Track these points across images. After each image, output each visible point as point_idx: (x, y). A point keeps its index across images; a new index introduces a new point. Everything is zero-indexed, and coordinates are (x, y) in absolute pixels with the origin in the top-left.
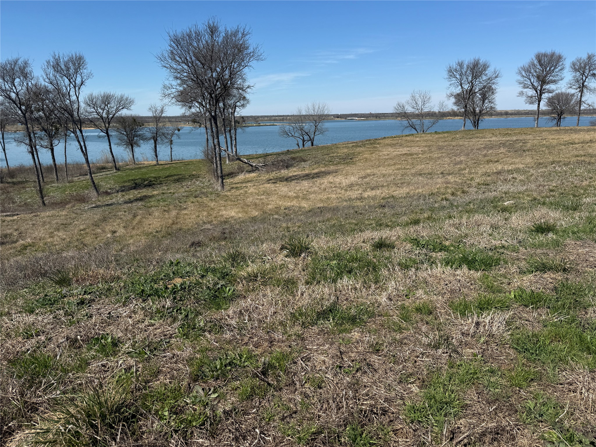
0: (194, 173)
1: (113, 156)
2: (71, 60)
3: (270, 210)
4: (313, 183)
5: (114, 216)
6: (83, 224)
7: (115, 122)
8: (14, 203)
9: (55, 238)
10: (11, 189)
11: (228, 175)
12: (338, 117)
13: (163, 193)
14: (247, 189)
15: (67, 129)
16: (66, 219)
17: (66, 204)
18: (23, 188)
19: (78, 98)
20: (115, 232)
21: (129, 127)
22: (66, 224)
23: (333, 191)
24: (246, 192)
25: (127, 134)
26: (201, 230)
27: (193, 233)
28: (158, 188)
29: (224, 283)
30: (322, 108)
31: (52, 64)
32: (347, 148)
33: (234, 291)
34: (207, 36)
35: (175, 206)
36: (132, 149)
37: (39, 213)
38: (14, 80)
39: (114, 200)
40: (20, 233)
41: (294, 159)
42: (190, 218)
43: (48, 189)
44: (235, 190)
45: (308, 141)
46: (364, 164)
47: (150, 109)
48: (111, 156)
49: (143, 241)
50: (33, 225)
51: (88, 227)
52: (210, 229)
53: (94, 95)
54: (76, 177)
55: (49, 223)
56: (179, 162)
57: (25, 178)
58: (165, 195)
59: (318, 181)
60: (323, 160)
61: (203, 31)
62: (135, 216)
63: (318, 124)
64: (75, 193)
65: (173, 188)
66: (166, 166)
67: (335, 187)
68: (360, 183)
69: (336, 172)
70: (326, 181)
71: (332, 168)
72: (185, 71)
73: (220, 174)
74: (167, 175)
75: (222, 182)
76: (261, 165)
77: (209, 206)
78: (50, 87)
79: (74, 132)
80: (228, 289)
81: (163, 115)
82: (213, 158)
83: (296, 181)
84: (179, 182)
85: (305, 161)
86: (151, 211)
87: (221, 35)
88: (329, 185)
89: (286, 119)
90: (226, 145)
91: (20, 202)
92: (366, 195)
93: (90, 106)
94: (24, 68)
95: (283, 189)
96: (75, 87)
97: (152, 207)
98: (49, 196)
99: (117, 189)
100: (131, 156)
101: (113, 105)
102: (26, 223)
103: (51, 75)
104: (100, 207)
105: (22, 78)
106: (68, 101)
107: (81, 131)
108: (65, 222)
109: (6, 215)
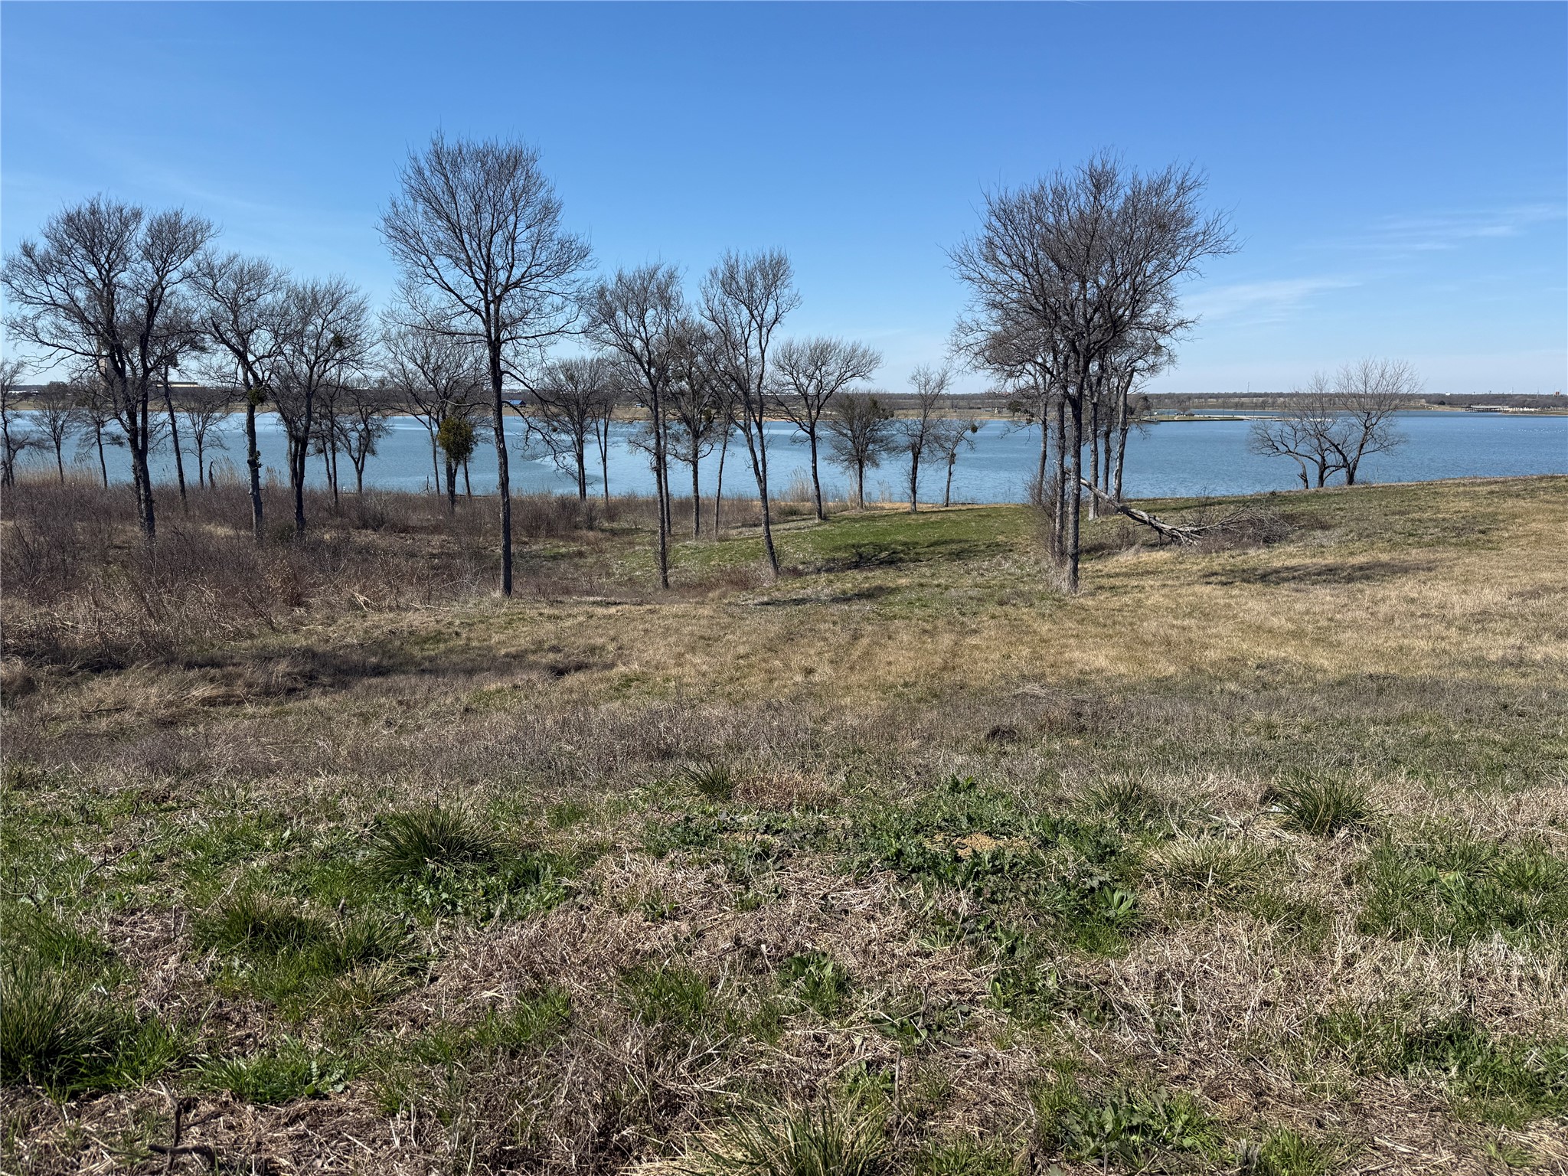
0: (1000, 538)
1: (817, 487)
2: (761, 267)
3: (1212, 664)
4: (1352, 596)
5: (811, 630)
6: (744, 643)
7: (832, 407)
8: (609, 575)
9: (686, 669)
10: (606, 545)
11: (1088, 552)
12: (1442, 403)
13: (922, 585)
14: (1143, 596)
15: (731, 419)
16: (710, 627)
17: (709, 590)
18: (630, 543)
19: (763, 352)
20: (809, 671)
21: (860, 418)
22: (709, 639)
23: (1417, 627)
24: (1139, 603)
25: (854, 436)
26: (1014, 697)
27: (996, 702)
28: (909, 569)
29: (1107, 877)
30: (1391, 376)
31: (720, 276)
32: (1474, 496)
33: (1135, 906)
34: (1083, 198)
35: (949, 623)
36: (861, 472)
37: (657, 607)
38: (643, 312)
39: (809, 591)
40: (620, 648)
41: (1290, 518)
42: (986, 660)
43: (678, 551)
44: (1108, 594)
45: (1338, 468)
46: (1529, 551)
47: (914, 378)
48: (813, 486)
49: (875, 705)
50: (646, 631)
51: (754, 652)
52: (1038, 697)
53: (795, 344)
54: (734, 528)
55: (677, 631)
56: (964, 508)
57: (635, 523)
58: (927, 591)
59: (1368, 590)
60: (1386, 530)
61: (1074, 188)
62: (856, 637)
63: (1374, 421)
64: (729, 566)
65: (945, 573)
66: (934, 518)
67: (1423, 616)
68: (1514, 610)
69: (1430, 569)
70: (1393, 594)
71: (1415, 554)
72: (1016, 287)
73: (1070, 550)
74: (933, 540)
75: (1075, 570)
76: (1188, 529)
77: (1035, 632)
78: (711, 327)
79: (746, 429)
80: (1117, 896)
81: (943, 392)
82: (1054, 504)
83: (1293, 585)
84: (960, 559)
85: (1324, 527)
86: (892, 628)
87: (1121, 193)
88: (1403, 607)
89: (1273, 405)
90: (1092, 472)
91: (621, 575)
92: (1538, 653)
93: (783, 369)
94: (667, 286)
95: (1253, 604)
96: (760, 327)
97: (895, 617)
98: (677, 567)
99: (819, 564)
100: (857, 489)
101: (833, 367)
102: (632, 625)
103: (716, 302)
104: (779, 605)
105: (659, 308)
106: (742, 359)
107: (760, 427)
108: (708, 633)
109: (594, 603)
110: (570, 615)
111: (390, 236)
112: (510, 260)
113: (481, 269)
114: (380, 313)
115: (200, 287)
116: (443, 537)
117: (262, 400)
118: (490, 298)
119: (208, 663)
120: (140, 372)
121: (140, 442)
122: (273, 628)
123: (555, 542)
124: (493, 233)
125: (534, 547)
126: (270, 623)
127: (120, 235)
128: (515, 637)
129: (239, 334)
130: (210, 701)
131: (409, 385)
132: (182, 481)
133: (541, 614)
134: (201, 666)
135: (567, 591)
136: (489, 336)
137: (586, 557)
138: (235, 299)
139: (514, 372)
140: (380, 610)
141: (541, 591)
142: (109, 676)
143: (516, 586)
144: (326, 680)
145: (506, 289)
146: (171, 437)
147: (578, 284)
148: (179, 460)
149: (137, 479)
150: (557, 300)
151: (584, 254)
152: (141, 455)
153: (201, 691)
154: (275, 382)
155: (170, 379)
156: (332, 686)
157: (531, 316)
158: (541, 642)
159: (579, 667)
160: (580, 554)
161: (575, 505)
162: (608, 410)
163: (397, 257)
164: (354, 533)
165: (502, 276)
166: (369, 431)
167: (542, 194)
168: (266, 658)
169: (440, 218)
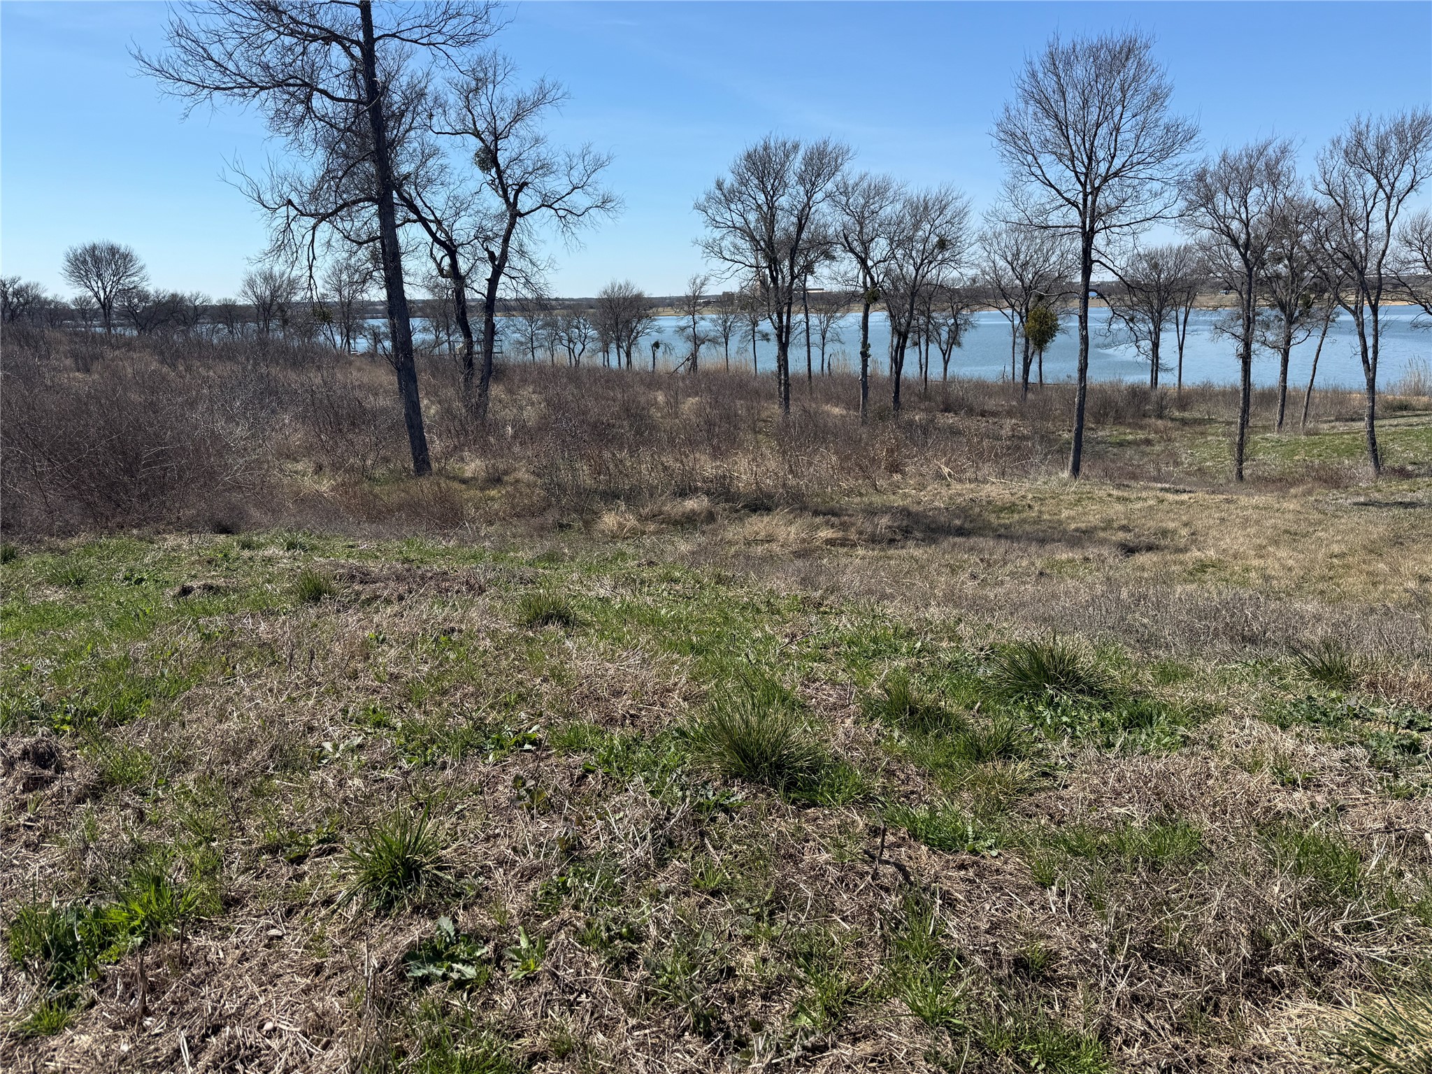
2: (1399, 130)
6: (1339, 542)
8: (1177, 464)
9: (1269, 562)
10: (1175, 434)
15: (1337, 302)
16: (1297, 522)
17: (1292, 485)
18: (1202, 433)
19: (1389, 225)
22: (1296, 534)
31: (1344, 145)
37: (1234, 497)
38: (1248, 191)
39: (1420, 495)
40: (1193, 534)
43: (1256, 443)
50: (1223, 520)
51: (1353, 552)
54: (1326, 422)
55: (1257, 522)
57: (1208, 413)
64: (1317, 462)
78: (1324, 202)
79: (1357, 312)
91: (1190, 465)
93: (1412, 245)
94: (1277, 162)
96: (1389, 198)
98: (1254, 460)
102: (1206, 513)
103: (1335, 174)
104: (1381, 507)
105: (1266, 186)
106: (1361, 234)
107: (1375, 310)
108: (1294, 528)
109: (1162, 489)
110: (1139, 498)
111: (1001, 140)
112: (1112, 151)
113: (1083, 163)
114: (985, 213)
115: (836, 203)
116: (1013, 421)
117: (876, 299)
118: (1089, 190)
119: (831, 513)
120: (788, 279)
121: (783, 336)
122: (876, 489)
123: (1122, 429)
124: (1098, 125)
125: (1100, 434)
126: (875, 485)
127: (783, 165)
128: (1085, 514)
129: (863, 243)
130: (831, 542)
131: (998, 279)
132: (809, 369)
133: (1110, 495)
134: (825, 514)
135: (1134, 477)
136: (1084, 227)
137: (1153, 445)
138: (862, 212)
139: (1103, 260)
140: (960, 481)
141: (1108, 474)
142: (761, 515)
143: (1084, 469)
144: (918, 535)
145: (1105, 180)
146: (804, 334)
147: (1180, 167)
148: (809, 352)
149: (779, 367)
150: (1156, 186)
151: (1189, 137)
152: (784, 347)
153: (826, 533)
154: (887, 285)
155: (807, 285)
156: (923, 540)
157: (1127, 204)
158: (1110, 521)
159: (1150, 548)
160: (1148, 442)
161: (1145, 393)
162: (1191, 297)
163: (1005, 159)
164: (939, 415)
165: (1103, 168)
166: (957, 325)
167: (1153, 81)
168: (871, 512)
169: (1048, 117)
